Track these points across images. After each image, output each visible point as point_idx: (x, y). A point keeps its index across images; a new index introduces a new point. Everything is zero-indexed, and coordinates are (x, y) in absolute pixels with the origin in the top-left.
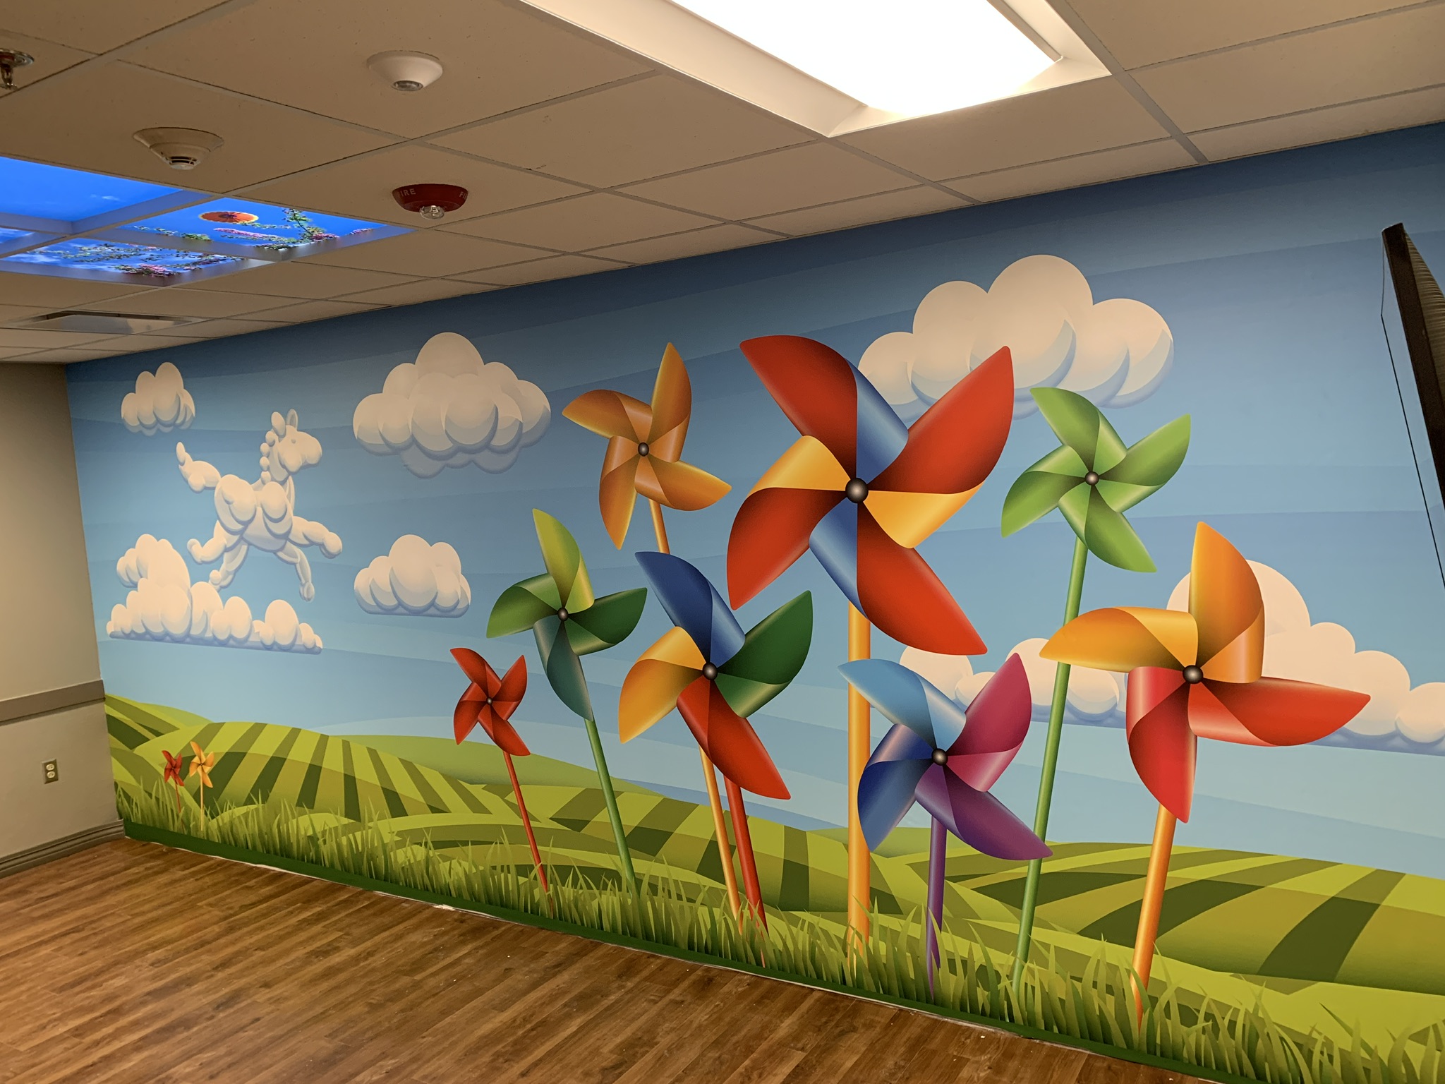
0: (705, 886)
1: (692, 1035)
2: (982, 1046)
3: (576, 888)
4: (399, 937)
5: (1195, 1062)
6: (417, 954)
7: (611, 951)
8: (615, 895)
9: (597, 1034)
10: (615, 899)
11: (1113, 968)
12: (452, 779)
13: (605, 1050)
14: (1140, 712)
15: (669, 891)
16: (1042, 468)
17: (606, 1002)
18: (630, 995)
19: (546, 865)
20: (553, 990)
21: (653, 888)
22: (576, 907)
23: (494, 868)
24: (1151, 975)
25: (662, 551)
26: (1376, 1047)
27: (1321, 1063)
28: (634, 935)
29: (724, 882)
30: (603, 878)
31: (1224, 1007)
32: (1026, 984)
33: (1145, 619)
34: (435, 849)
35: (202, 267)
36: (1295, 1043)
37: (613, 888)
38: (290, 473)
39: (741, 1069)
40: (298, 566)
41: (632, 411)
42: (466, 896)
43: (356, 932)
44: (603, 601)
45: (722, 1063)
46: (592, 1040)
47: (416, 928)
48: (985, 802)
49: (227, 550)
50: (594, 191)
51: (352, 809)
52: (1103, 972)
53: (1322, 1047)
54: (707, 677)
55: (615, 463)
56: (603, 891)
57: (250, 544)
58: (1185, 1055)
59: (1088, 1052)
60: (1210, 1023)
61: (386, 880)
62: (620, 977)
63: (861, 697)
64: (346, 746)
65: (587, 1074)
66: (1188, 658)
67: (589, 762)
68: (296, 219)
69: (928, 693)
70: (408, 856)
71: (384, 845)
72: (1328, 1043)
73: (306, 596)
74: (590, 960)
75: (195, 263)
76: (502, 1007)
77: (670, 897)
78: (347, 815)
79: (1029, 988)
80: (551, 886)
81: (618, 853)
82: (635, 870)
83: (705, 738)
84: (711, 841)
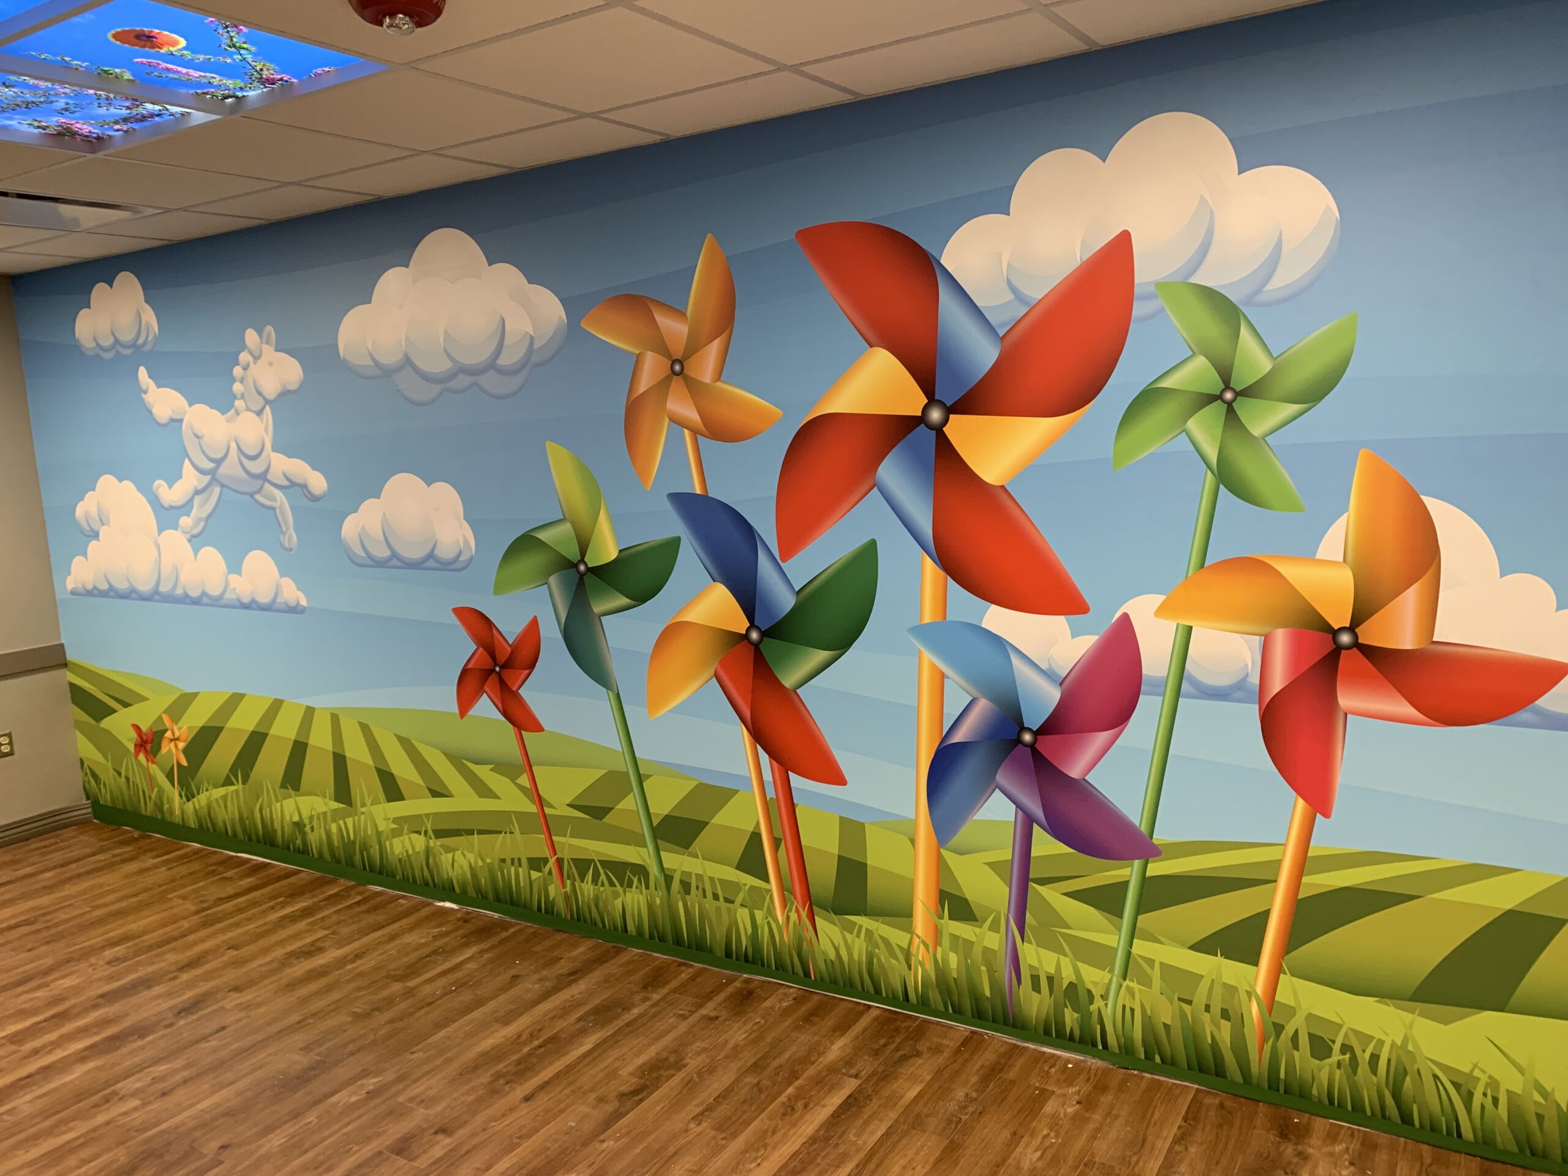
0: (745, 885)
1: (727, 1057)
2: (1069, 1077)
3: (596, 885)
4: (393, 937)
5: (1326, 1102)
6: (411, 958)
7: (636, 958)
8: (641, 893)
9: (614, 1054)
10: (640, 896)
11: (1231, 990)
12: (456, 760)
13: (624, 1072)
14: (1277, 684)
15: (704, 890)
16: (1166, 384)
17: (627, 1017)
18: (654, 1010)
19: (563, 859)
20: (568, 1000)
21: (686, 886)
22: (597, 906)
23: (503, 861)
24: (1277, 998)
25: (698, 491)
26: (1553, 1090)
27: (1483, 1107)
28: (662, 939)
29: (767, 880)
30: (628, 873)
31: (1367, 1039)
32: (1124, 1007)
33: (1287, 570)
34: (437, 838)
35: (136, 126)
36: (1453, 1082)
37: (639, 886)
38: (267, 402)
39: (783, 1098)
40: (278, 511)
41: (665, 322)
42: (472, 893)
43: (345, 931)
44: (627, 552)
45: (760, 1091)
46: (609, 1060)
47: (412, 928)
48: (1080, 790)
49: (197, 492)
51: (343, 792)
52: (1218, 991)
53: (1486, 1088)
54: (750, 642)
55: (644, 385)
56: (627, 889)
57: (223, 486)
58: (1315, 1092)
59: (1196, 1086)
60: (1348, 1056)
61: (381, 873)
62: (645, 988)
63: (933, 666)
64: (335, 719)
65: (601, 1100)
66: (1339, 618)
67: (613, 741)
68: (234, 46)
69: (1016, 661)
70: (405, 846)
71: (379, 834)
72: (1493, 1083)
73: (287, 546)
74: (612, 967)
76: (506, 1020)
77: (705, 896)
78: (337, 799)
79: (1128, 1010)
80: (568, 882)
81: (645, 846)
82: (665, 866)
83: (748, 714)
84: (753, 833)
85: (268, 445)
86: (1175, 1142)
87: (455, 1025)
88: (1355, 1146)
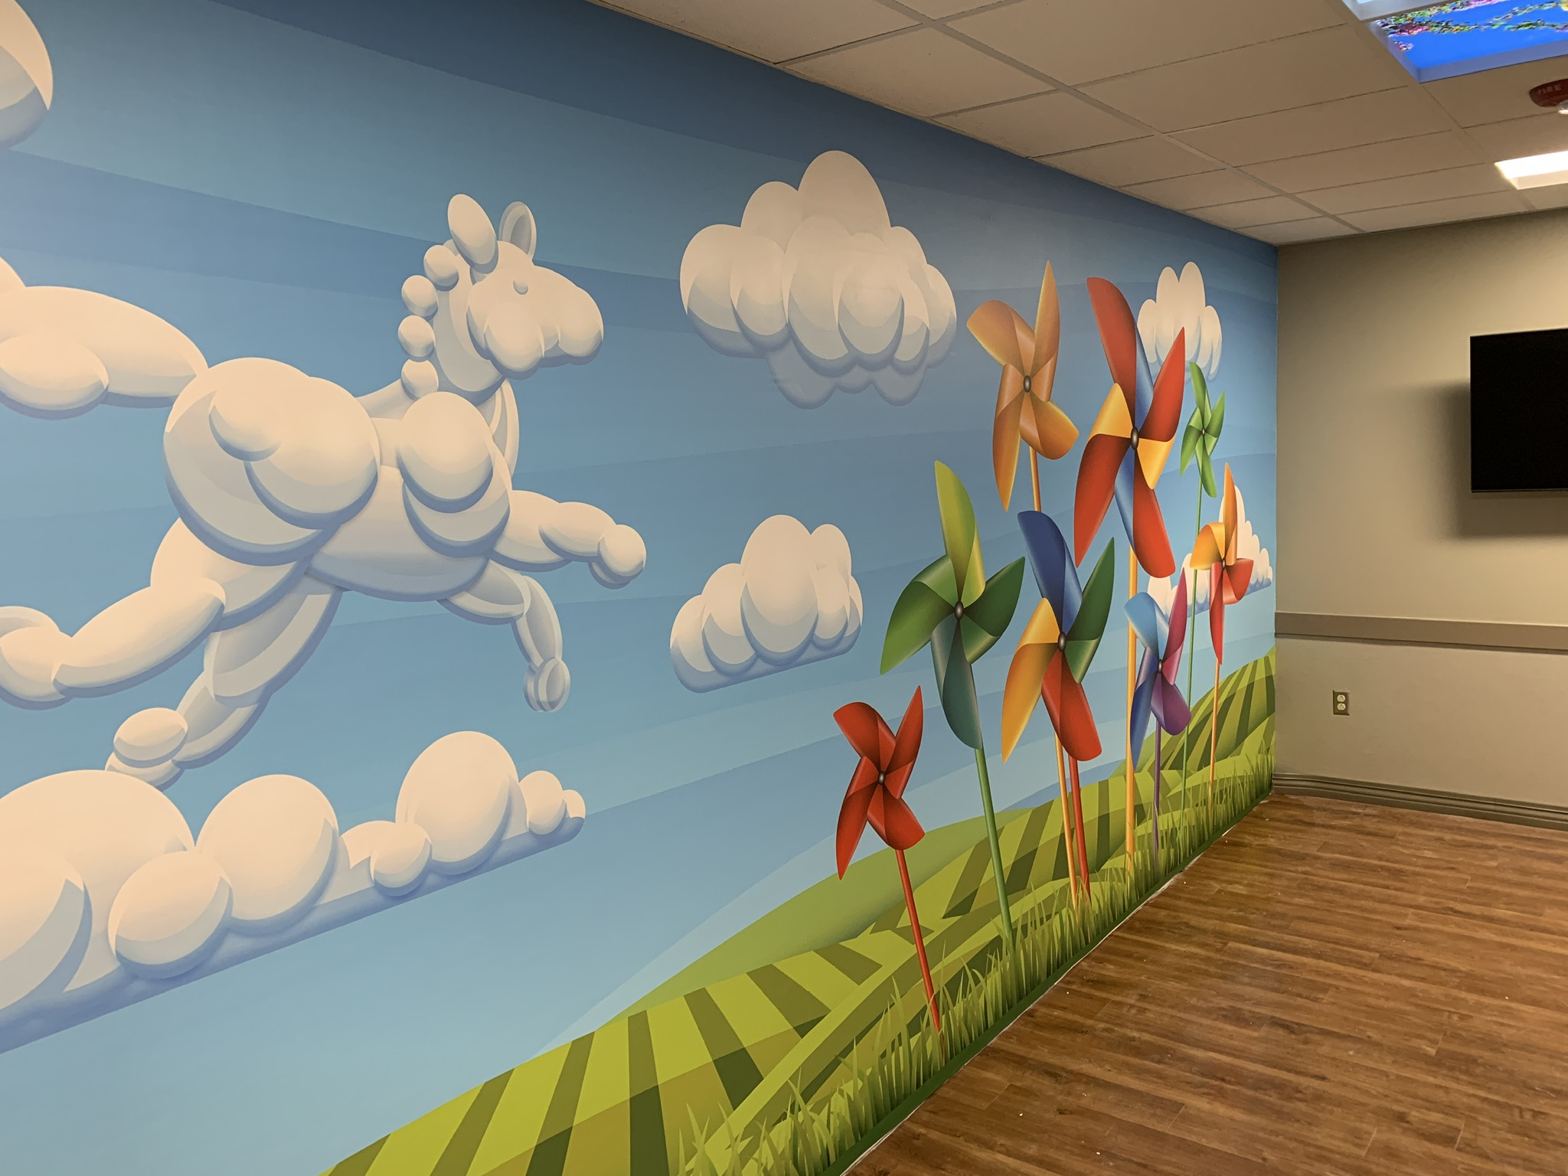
0: (1057, 891)
10: (997, 973)
11: (1205, 786)
14: (1213, 596)
16: (1192, 423)
19: (939, 991)
21: (1025, 930)
24: (1214, 778)
25: (1036, 509)
30: (988, 955)
33: (1214, 530)
37: (996, 962)
38: (505, 373)
41: (1021, 336)
48: (1173, 692)
55: (1007, 399)
56: (988, 975)
57: (340, 588)
63: (1133, 632)
69: (1157, 612)
83: (1058, 720)
85: (503, 474)
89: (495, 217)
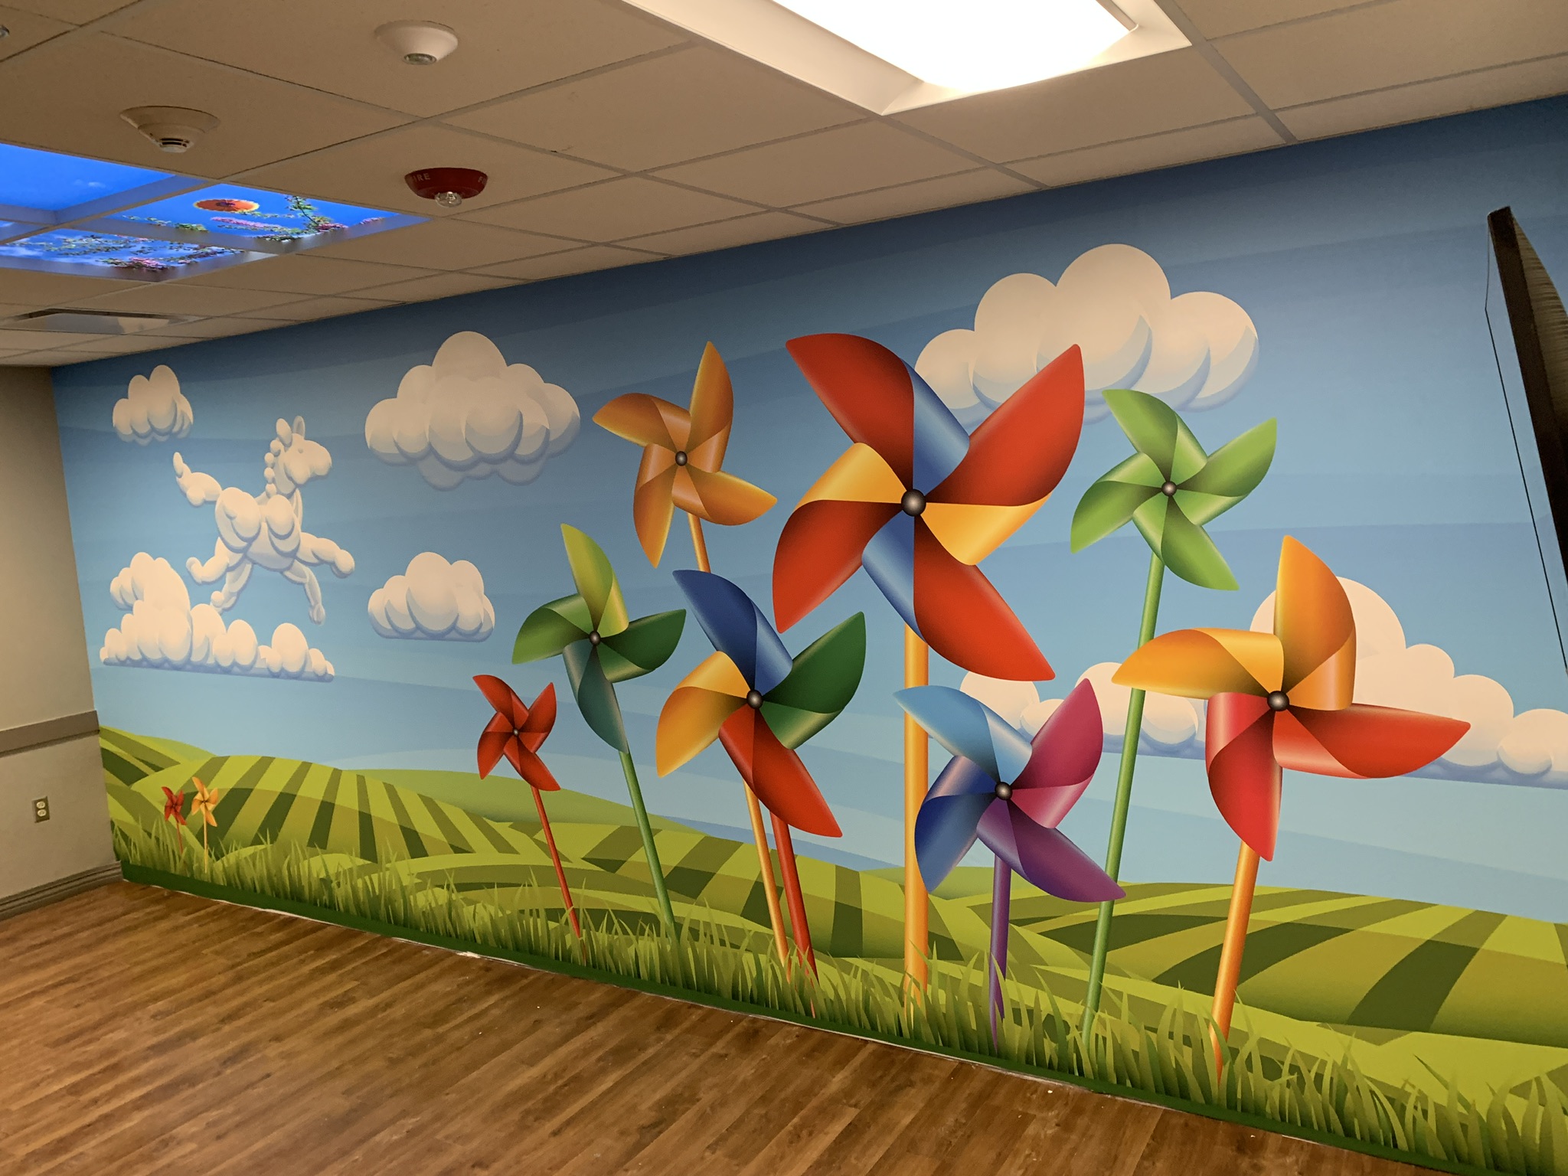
0: (750, 931)
1: (736, 1091)
2: (1048, 1102)
3: (610, 933)
4: (420, 986)
5: (1278, 1118)
6: (440, 1005)
7: (649, 1001)
8: (653, 940)
9: (633, 1090)
10: (652, 944)
11: (1191, 1018)
12: (477, 818)
13: (644, 1107)
14: (1221, 742)
15: (711, 937)
16: (1114, 478)
17: (644, 1057)
18: (669, 1048)
19: (579, 909)
20: (587, 1042)
21: (694, 933)
22: (611, 953)
23: (522, 912)
24: (1232, 1025)
25: (702, 569)
26: (1473, 1101)
27: (1414, 1119)
28: (673, 983)
29: (770, 926)
30: (640, 922)
31: (1310, 1059)
32: (1097, 1035)
33: (1225, 641)
34: (458, 891)
35: (198, 260)
36: (1389, 1099)
37: (650, 933)
38: (297, 486)
39: (789, 1127)
40: (307, 587)
41: (669, 418)
42: (492, 942)
43: (374, 981)
44: (638, 623)
45: (769, 1121)
46: (628, 1097)
47: (438, 977)
48: (1051, 838)
49: (229, 569)
50: (626, 175)
51: (368, 849)
52: (1180, 1019)
53: (1416, 1102)
54: (751, 705)
55: (651, 473)
56: (640, 937)
57: (254, 563)
58: (1268, 1109)
59: (1163, 1107)
60: (1295, 1076)
61: (405, 925)
62: (658, 1029)
63: (918, 727)
64: (361, 781)
65: (622, 1133)
66: (1272, 683)
67: (625, 798)
68: (300, 208)
69: (990, 721)
70: (429, 900)
71: (403, 889)
72: (1422, 1098)
73: (315, 619)
74: (626, 1011)
75: (190, 257)
76: (531, 1062)
77: (712, 943)
78: (363, 856)
79: (1100, 1037)
80: (584, 931)
81: (657, 897)
82: (675, 915)
83: (749, 771)
84: (756, 882)
85: (298, 526)
86: (1143, 1158)
87: (484, 1068)
88: (1304, 1157)
89: (291, 423)
